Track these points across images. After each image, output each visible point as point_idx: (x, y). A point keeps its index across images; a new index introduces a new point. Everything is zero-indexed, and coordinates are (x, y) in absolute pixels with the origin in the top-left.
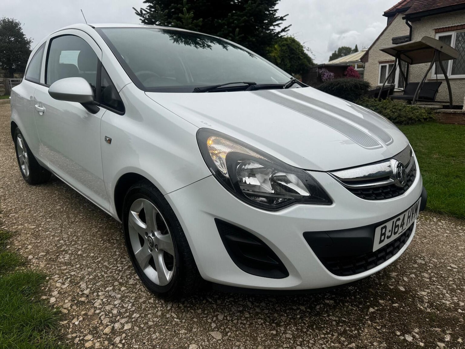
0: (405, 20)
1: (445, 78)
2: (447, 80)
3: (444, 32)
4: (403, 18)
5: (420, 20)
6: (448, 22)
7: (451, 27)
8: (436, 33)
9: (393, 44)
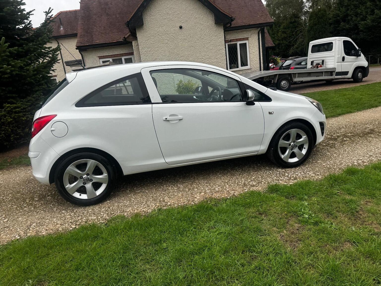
0: (78, 50)
1: (123, 85)
2: (125, 86)
3: (104, 58)
4: (76, 49)
5: (87, 50)
6: (105, 52)
7: (108, 55)
8: (100, 59)
9: (66, 66)
